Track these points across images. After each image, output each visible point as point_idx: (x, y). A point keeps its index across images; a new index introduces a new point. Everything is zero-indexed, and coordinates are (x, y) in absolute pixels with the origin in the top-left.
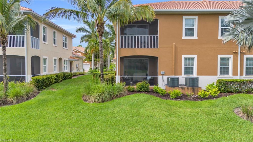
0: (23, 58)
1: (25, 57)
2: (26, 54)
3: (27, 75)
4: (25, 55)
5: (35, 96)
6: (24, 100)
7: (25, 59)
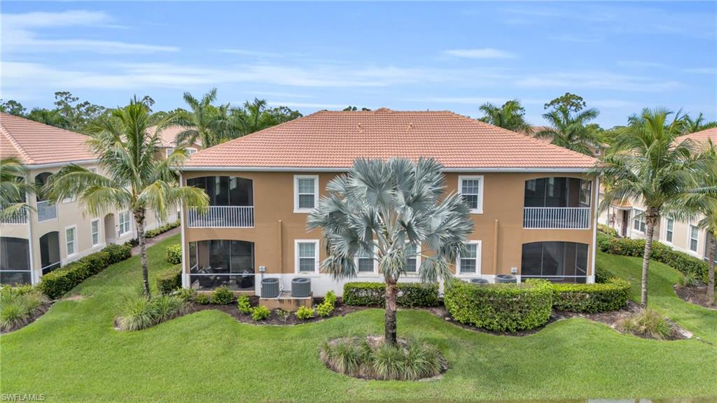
0: (25, 242)
1: (28, 240)
2: (29, 235)
3: (34, 269)
4: (27, 236)
5: (43, 314)
6: (23, 322)
7: (28, 243)
